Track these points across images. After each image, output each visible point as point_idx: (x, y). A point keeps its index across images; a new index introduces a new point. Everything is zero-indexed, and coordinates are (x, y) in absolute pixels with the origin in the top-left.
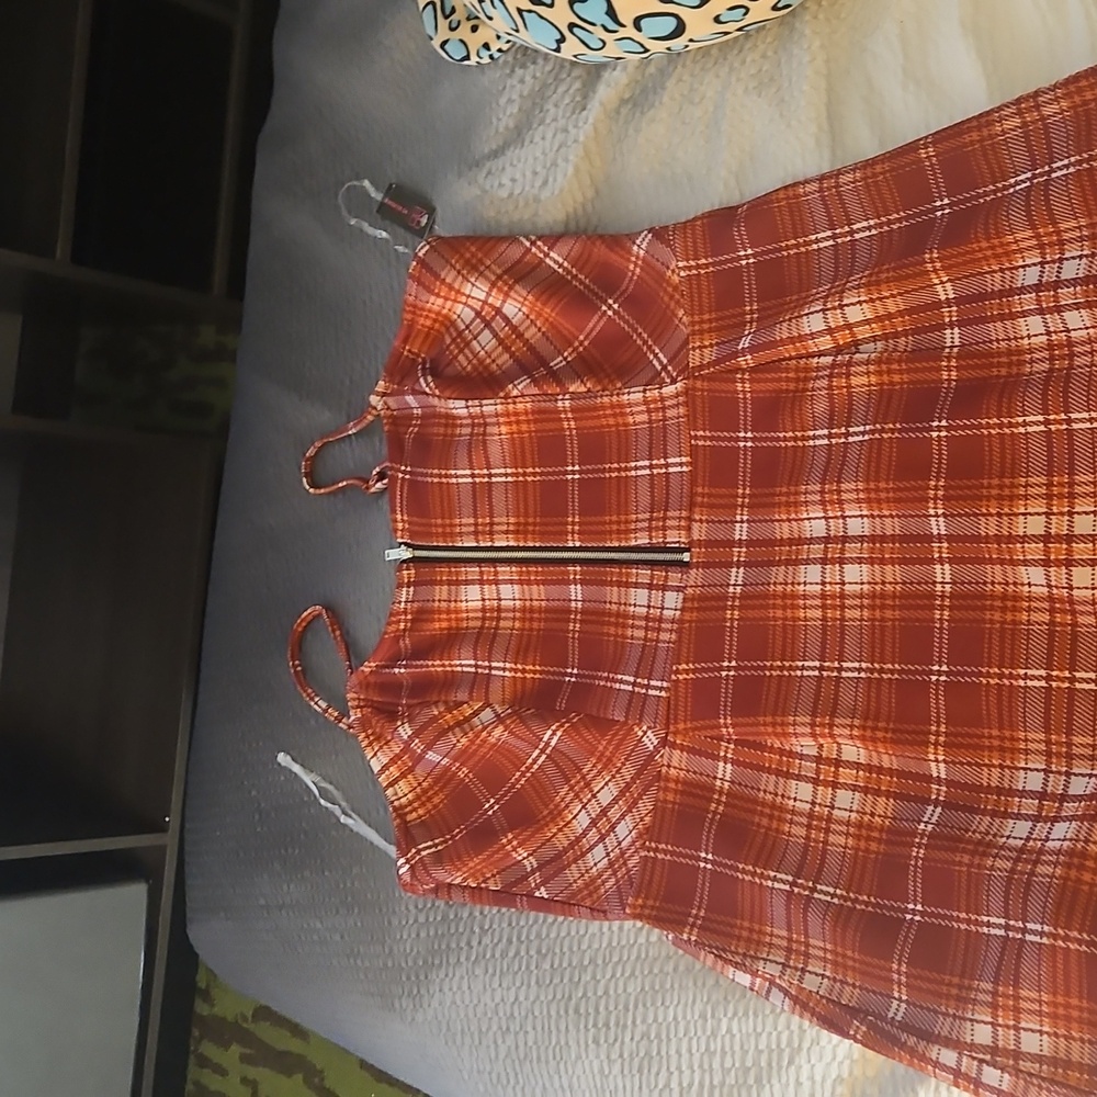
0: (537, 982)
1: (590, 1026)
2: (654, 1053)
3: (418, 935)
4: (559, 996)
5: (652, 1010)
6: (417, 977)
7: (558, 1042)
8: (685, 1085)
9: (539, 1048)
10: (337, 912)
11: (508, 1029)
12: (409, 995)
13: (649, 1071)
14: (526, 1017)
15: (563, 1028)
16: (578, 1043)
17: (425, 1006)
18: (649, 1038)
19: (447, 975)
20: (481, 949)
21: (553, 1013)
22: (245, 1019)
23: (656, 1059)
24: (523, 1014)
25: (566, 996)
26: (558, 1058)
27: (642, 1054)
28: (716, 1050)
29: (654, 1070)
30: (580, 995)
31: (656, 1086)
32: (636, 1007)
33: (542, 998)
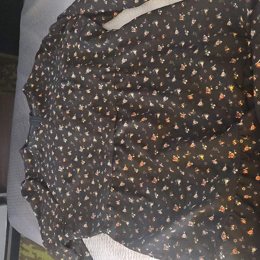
1: (105, 243)
2: (122, 249)
8: (130, 257)
15: (99, 243)
21: (96, 239)
27: (119, 250)
29: (122, 254)
31: (122, 258)
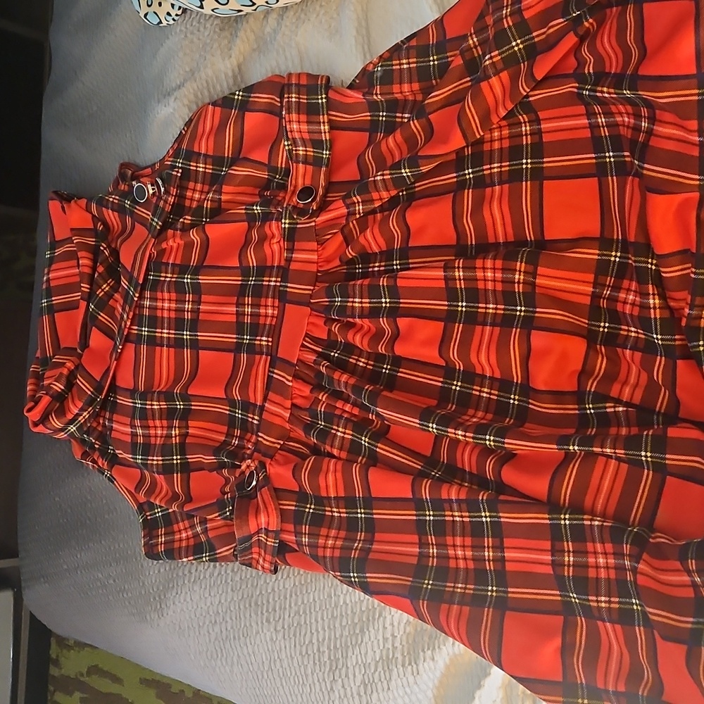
0: (232, 590)
1: (264, 612)
2: (303, 623)
3: (159, 571)
4: (245, 596)
5: (300, 596)
6: (160, 598)
7: (245, 625)
8: (320, 640)
9: (234, 630)
10: (111, 565)
11: (216, 622)
12: (155, 610)
13: (300, 634)
14: (226, 612)
15: (248, 616)
16: (257, 623)
17: (165, 615)
18: (299, 614)
19: (177, 594)
20: (197, 574)
21: (242, 607)
22: (82, 675)
23: (304, 626)
24: (224, 610)
25: (250, 595)
26: (245, 635)
27: (295, 625)
28: (337, 615)
29: (302, 634)
30: (258, 593)
31: (304, 643)
32: (291, 596)
33: (235, 599)
